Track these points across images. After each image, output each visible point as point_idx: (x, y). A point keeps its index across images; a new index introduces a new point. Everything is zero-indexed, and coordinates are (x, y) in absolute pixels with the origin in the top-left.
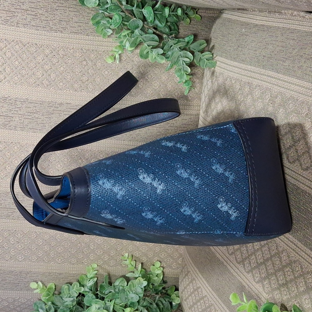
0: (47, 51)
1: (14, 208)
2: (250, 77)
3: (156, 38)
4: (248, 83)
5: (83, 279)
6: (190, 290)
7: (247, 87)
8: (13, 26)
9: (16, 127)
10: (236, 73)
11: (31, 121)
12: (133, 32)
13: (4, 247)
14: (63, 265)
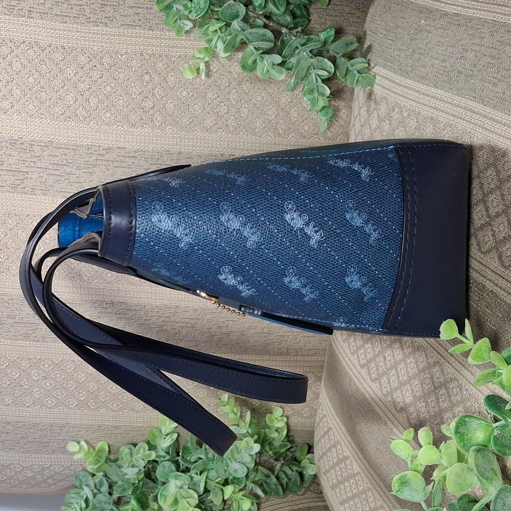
0: (83, 59)
1: (36, 322)
2: (433, 108)
3: (269, 34)
4: (432, 119)
5: (155, 437)
6: (333, 459)
7: (430, 126)
8: (22, 16)
9: (33, 189)
10: (409, 99)
11: (59, 178)
12: (228, 25)
13: (22, 386)
14: (121, 413)
